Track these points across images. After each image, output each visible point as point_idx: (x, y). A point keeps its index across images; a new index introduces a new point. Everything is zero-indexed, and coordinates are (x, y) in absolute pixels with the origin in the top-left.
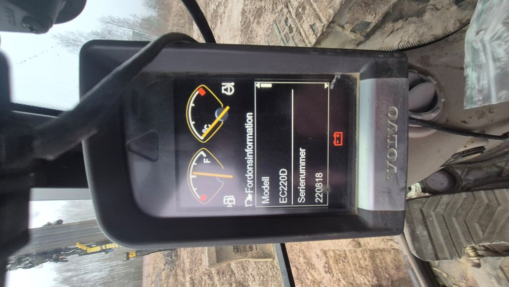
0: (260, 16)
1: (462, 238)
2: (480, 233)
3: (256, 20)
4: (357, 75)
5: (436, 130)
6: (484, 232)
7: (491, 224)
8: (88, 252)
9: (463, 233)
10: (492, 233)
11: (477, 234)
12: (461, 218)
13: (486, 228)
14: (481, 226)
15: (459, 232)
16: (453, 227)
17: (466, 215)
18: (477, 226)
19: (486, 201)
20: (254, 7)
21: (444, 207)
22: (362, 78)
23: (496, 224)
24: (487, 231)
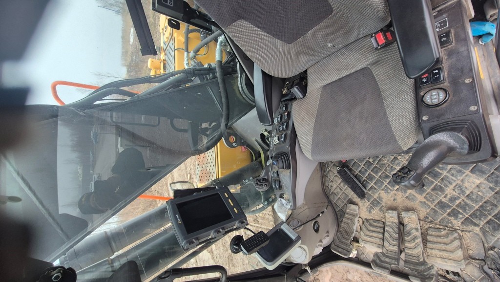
0: (232, 260)
1: (347, 242)
3: (231, 265)
10: (350, 235)
11: (348, 238)
12: (343, 238)
16: (344, 242)
18: (346, 236)
19: (343, 230)
20: (224, 258)
21: (338, 240)
23: (349, 232)
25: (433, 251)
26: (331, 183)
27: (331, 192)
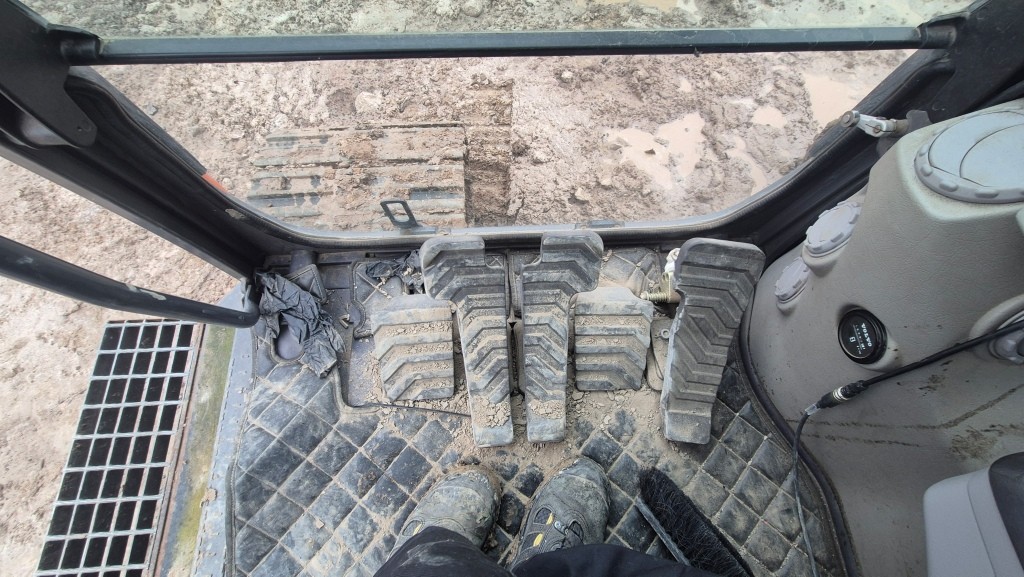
1: (698, 297)
2: (694, 315)
6: (693, 318)
7: (696, 328)
9: (701, 300)
10: (689, 325)
11: (695, 312)
12: (716, 306)
13: (696, 323)
14: (701, 319)
15: (703, 297)
16: (710, 294)
17: (715, 312)
18: (703, 316)
19: (720, 335)
21: (736, 295)
23: (695, 332)
24: (692, 322)
25: (437, 335)
26: (795, 527)
27: (787, 484)
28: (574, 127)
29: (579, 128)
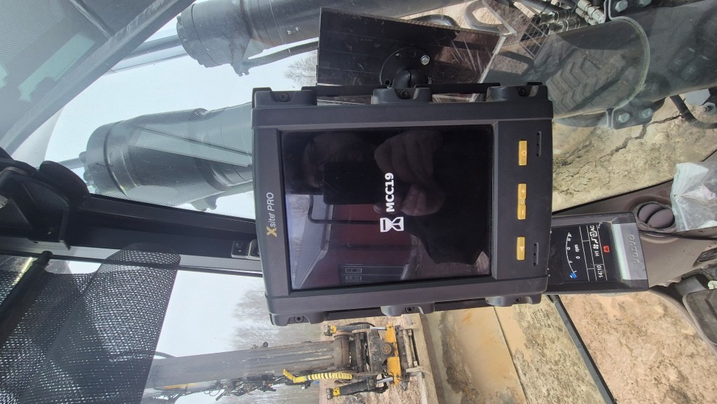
4: (611, 222)
5: (677, 239)
8: (294, 382)
22: (613, 223)
28: (624, 347)
29: (624, 341)
